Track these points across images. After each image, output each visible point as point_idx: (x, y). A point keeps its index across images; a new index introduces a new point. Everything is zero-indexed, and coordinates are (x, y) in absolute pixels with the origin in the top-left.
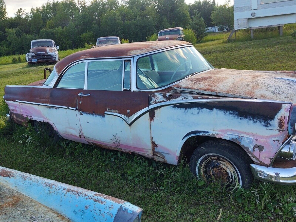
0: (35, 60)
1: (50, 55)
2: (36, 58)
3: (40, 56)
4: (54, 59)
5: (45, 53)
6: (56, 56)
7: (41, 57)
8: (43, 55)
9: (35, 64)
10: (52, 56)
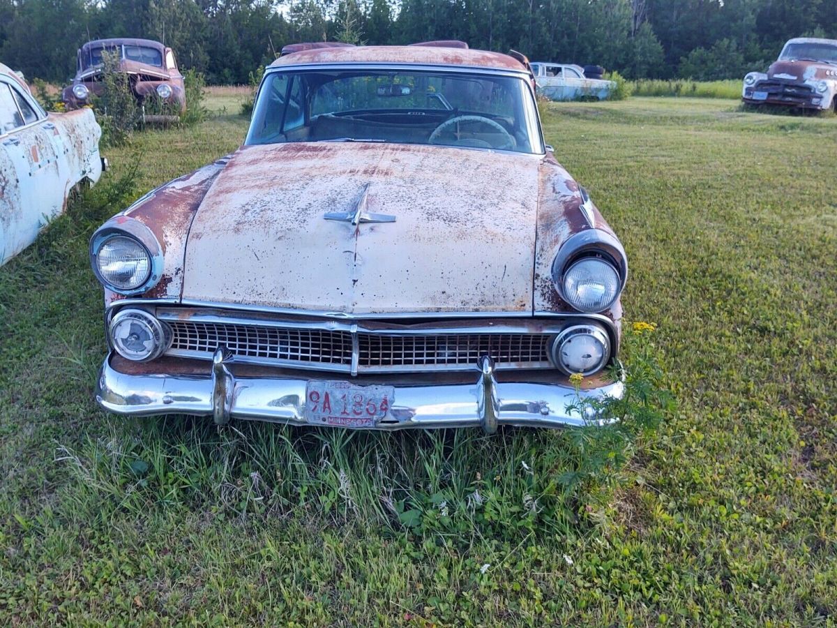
0: (761, 96)
1: (809, 88)
2: (766, 90)
3: (779, 85)
4: (815, 101)
5: (795, 78)
6: (824, 94)
7: (780, 90)
8: (788, 84)
9: (759, 105)
10: (814, 92)
